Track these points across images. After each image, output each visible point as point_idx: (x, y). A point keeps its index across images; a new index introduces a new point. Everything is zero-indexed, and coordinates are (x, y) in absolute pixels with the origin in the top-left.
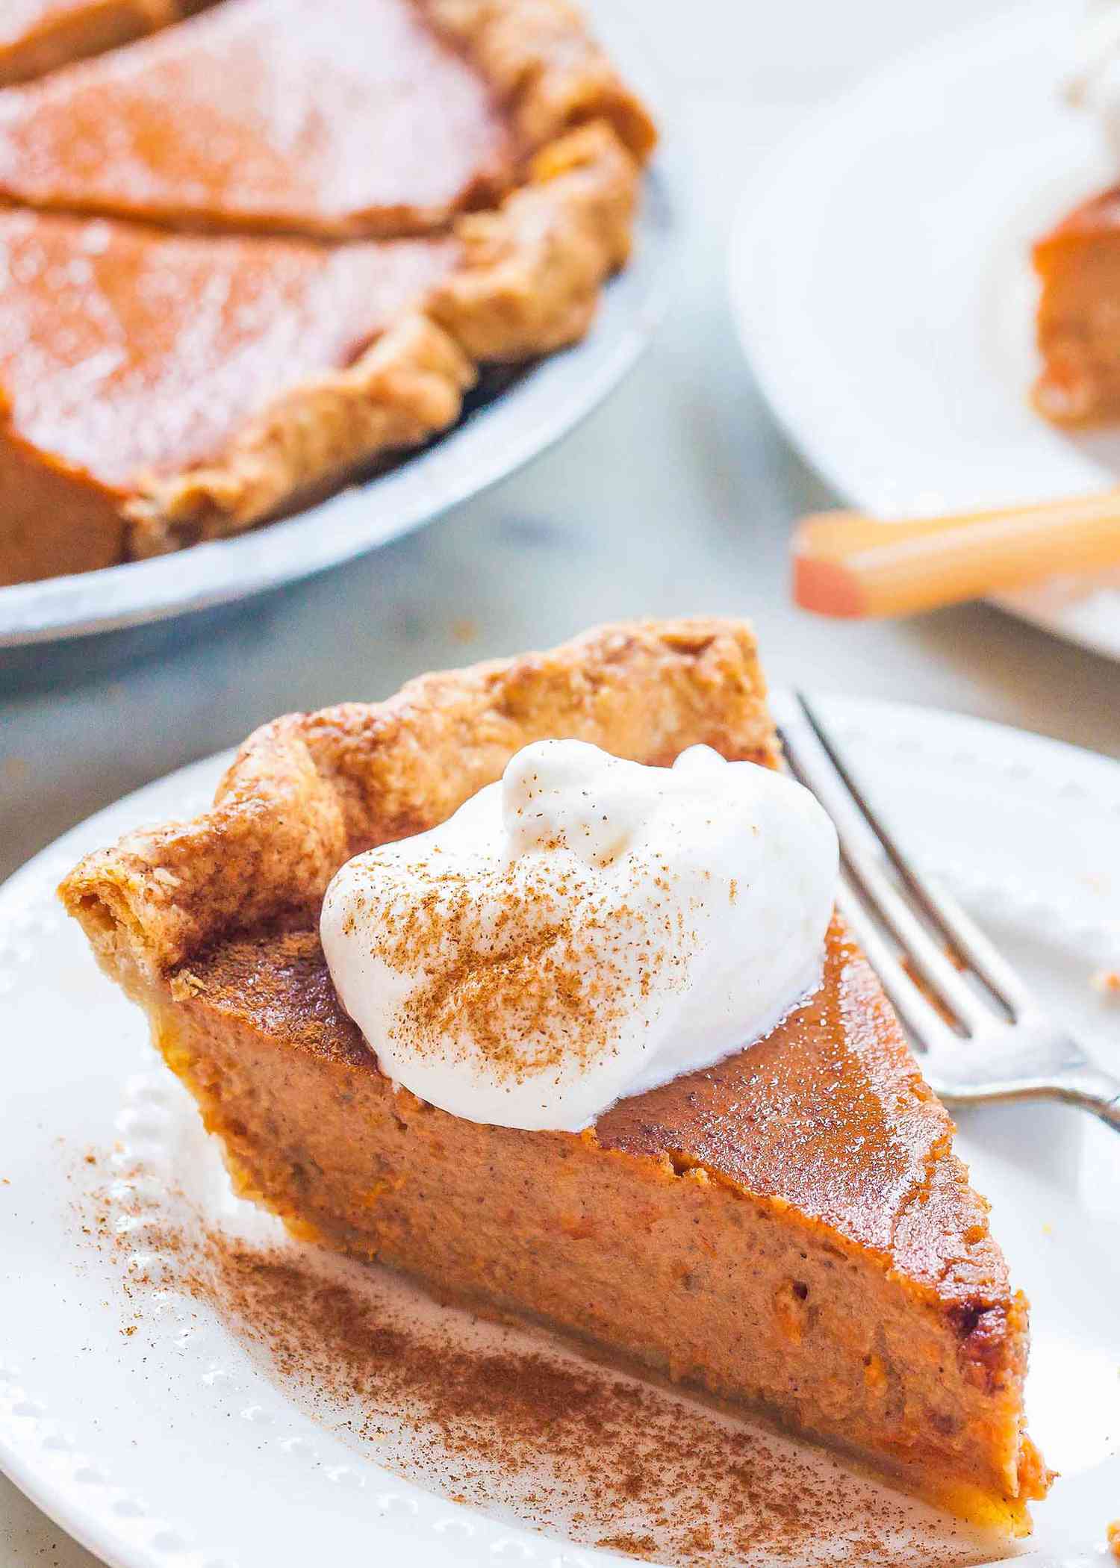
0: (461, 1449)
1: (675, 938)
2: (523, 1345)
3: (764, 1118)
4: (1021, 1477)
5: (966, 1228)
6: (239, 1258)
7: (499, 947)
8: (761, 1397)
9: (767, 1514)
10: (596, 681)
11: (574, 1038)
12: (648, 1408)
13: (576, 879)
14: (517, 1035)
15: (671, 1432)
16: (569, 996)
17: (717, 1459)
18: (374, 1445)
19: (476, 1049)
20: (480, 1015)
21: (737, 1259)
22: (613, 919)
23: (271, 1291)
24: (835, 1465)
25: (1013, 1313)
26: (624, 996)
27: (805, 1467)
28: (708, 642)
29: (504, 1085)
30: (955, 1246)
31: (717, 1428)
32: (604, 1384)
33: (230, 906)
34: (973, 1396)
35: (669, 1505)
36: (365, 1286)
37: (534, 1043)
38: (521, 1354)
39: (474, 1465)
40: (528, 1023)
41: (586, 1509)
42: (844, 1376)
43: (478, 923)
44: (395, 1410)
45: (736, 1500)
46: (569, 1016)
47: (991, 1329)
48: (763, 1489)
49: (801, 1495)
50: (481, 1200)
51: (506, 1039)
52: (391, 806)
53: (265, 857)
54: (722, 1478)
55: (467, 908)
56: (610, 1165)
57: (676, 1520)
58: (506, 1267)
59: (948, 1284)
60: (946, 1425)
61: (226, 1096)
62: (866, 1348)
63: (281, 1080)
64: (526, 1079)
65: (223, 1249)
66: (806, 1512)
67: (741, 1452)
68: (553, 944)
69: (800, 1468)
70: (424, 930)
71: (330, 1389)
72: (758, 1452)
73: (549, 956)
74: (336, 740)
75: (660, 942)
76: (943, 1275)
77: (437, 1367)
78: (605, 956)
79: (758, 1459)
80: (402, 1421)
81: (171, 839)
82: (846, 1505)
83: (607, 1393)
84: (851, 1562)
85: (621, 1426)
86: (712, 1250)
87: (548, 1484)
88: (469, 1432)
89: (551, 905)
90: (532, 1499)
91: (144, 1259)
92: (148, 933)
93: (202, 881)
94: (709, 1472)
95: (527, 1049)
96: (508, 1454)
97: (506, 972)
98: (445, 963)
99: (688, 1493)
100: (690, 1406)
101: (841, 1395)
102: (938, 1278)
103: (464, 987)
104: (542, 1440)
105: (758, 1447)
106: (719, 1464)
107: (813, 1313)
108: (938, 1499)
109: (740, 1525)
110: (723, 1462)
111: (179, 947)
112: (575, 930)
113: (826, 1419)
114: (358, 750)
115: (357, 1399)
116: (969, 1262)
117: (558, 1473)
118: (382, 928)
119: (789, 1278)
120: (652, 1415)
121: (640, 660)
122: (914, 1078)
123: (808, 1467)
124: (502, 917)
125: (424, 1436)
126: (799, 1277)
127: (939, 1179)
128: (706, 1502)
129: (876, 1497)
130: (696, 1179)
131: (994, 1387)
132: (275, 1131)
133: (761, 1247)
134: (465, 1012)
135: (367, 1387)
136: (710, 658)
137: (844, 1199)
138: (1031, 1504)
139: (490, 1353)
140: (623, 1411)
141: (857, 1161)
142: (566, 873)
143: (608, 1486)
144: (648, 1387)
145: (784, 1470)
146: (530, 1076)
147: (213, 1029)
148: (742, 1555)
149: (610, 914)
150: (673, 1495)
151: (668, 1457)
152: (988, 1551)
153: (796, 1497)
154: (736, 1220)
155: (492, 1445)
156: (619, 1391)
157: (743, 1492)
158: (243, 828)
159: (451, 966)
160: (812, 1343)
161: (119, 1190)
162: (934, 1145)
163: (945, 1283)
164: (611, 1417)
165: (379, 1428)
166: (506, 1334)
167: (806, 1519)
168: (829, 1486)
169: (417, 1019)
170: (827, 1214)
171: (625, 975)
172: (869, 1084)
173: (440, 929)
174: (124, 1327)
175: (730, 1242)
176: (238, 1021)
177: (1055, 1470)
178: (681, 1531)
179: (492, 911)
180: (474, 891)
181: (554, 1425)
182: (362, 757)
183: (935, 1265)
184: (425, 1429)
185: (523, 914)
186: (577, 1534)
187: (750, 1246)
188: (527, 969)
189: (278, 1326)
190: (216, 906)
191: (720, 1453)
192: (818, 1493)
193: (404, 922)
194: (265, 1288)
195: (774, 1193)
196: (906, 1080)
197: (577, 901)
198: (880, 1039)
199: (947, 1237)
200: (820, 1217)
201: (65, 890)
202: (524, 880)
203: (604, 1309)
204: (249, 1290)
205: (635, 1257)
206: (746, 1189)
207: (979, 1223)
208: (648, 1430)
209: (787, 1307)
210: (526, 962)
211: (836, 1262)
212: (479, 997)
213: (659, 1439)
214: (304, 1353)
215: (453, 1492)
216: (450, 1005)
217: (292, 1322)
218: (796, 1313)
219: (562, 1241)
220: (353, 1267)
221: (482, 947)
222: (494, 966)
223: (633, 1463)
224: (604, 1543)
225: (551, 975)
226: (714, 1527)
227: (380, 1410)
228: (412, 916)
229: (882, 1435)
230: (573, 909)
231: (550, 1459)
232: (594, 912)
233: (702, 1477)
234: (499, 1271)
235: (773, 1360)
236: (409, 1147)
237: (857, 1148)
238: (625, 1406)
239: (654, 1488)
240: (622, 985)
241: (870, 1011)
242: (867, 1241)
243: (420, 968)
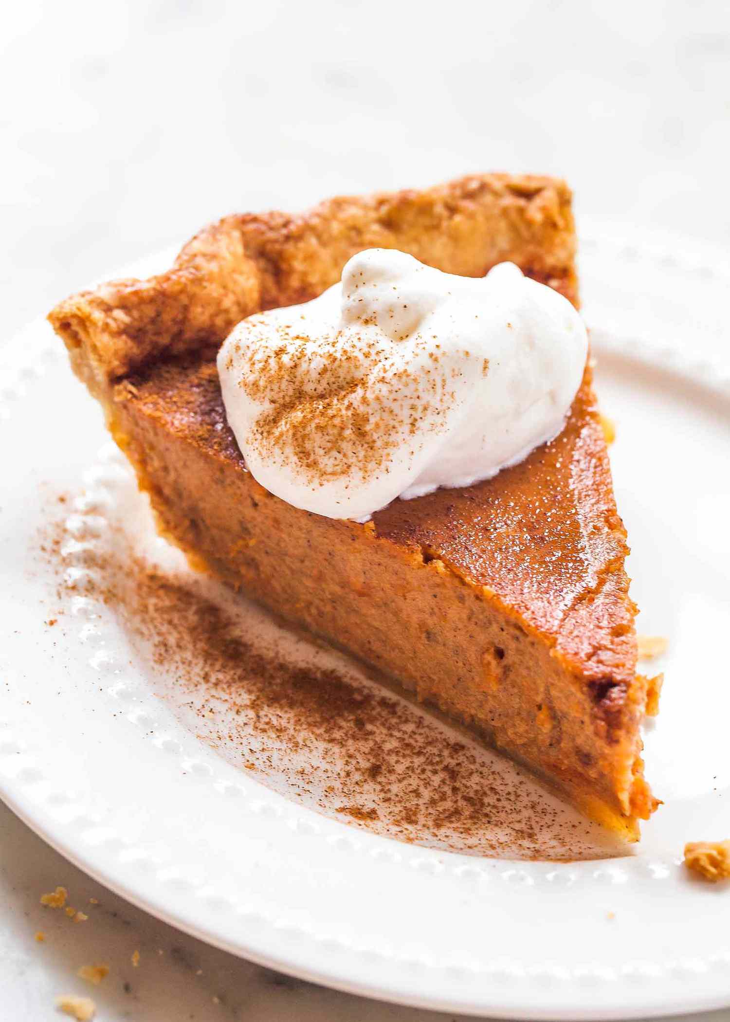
0: (264, 731)
1: (438, 397)
2: (328, 661)
3: (495, 529)
4: (632, 802)
5: (614, 625)
6: (152, 578)
7: (320, 389)
8: (473, 720)
9: (461, 803)
10: (452, 210)
11: (360, 459)
12: (400, 717)
13: (379, 347)
14: (322, 452)
15: (410, 736)
16: (360, 429)
17: (438, 759)
18: (205, 720)
19: (295, 459)
20: (299, 437)
21: (460, 626)
22: (396, 378)
23: (167, 603)
24: (518, 774)
25: (631, 691)
26: (397, 432)
27: (496, 773)
28: (538, 191)
29: (312, 486)
30: (603, 637)
31: (444, 737)
32: (374, 696)
33: (165, 340)
34: (600, 744)
35: (395, 788)
36: (231, 609)
37: (332, 460)
38: (324, 668)
39: (269, 743)
40: (329, 445)
41: (337, 785)
42: (524, 714)
43: (308, 371)
44: (227, 697)
45: (443, 790)
46: (358, 442)
47: (615, 699)
48: (464, 784)
49: (488, 792)
50: (302, 561)
51: (314, 454)
52: (295, 282)
53: (192, 309)
54: (437, 773)
55: (303, 359)
56: (382, 550)
57: (397, 799)
58: (317, 608)
59: (592, 664)
60: (586, 759)
61: (150, 469)
62: (539, 699)
63: (181, 463)
64: (325, 483)
65: (142, 568)
66: (489, 805)
67: (455, 756)
68: (354, 392)
69: (493, 773)
70: (272, 372)
71: (187, 677)
72: (467, 757)
73: (350, 400)
74: (263, 233)
75: (426, 397)
76: (589, 657)
77: (264, 669)
78: (387, 403)
79: (466, 763)
80: (230, 706)
81: (129, 290)
82: (518, 803)
83: (373, 703)
84: (510, 845)
85: (377, 727)
86: (444, 617)
87: (315, 763)
88: (272, 719)
89: (358, 364)
90: (302, 773)
91: (76, 573)
92: (102, 353)
93: (146, 320)
94: (430, 768)
95: (327, 462)
96: (295, 738)
97: (321, 407)
98: (284, 397)
99: (411, 781)
100: (429, 719)
101: (522, 728)
102: (585, 659)
103: (293, 415)
104: (318, 731)
105: (468, 754)
106: (438, 763)
107: (507, 669)
108: (581, 807)
109: (440, 809)
110: (441, 762)
111: (124, 364)
112: (370, 384)
113: (512, 742)
114: (275, 241)
115: (203, 686)
116: (610, 649)
117: (325, 756)
118: (247, 367)
119: (493, 643)
120: (401, 722)
121: (488, 199)
122: (610, 513)
123: (498, 773)
124: (323, 369)
125: (241, 719)
126: (498, 644)
127: (608, 587)
128: (422, 789)
129: (541, 800)
130: (436, 567)
131: (612, 741)
132: (180, 495)
133: (476, 620)
134: (291, 432)
135: (213, 679)
136: (538, 202)
137: (534, 594)
138: (641, 822)
139: (302, 665)
140: (382, 717)
141: (551, 568)
142: (372, 342)
143: (357, 769)
144: (403, 702)
145: (481, 773)
146: (328, 481)
147: (141, 423)
148: (435, 831)
149: (395, 374)
150: (400, 781)
151: (403, 754)
152: (608, 850)
153: (485, 794)
154: (461, 599)
155: (285, 731)
156: (383, 702)
157: (449, 785)
158: (177, 288)
159: (287, 399)
160: (505, 689)
161: (74, 523)
162: (610, 563)
163: (590, 662)
164: (372, 720)
165: (212, 709)
166: (317, 653)
167: (487, 810)
168: (510, 789)
169: (262, 433)
170: (518, 604)
171: (400, 418)
172: (577, 513)
173: (283, 373)
174: (48, 620)
175: (456, 613)
176: (154, 420)
177: (660, 799)
178: (399, 808)
179: (318, 364)
180: (310, 348)
181: (332, 721)
182: (277, 247)
183: (586, 649)
184: (243, 714)
185: (337, 368)
186: (325, 802)
187: (469, 619)
188: (334, 407)
189: (165, 628)
190: (154, 338)
191: (440, 755)
192: (500, 792)
193: (261, 365)
194: (162, 600)
195: (486, 584)
196: (604, 513)
197: (376, 362)
198: (594, 482)
199: (599, 630)
200: (513, 605)
201: (51, 317)
202: (343, 345)
203: (376, 646)
204: (152, 601)
205: (396, 614)
206: (468, 579)
207: (625, 622)
208: (396, 733)
209: (489, 663)
210: (335, 402)
211: (522, 638)
212: (301, 423)
213: (401, 740)
214: (177, 650)
215: (248, 761)
216: (283, 426)
217: (175, 627)
218: (495, 667)
219: (351, 596)
220: (228, 594)
221: (309, 388)
222: (315, 402)
223: (379, 755)
224: (342, 810)
225: (350, 413)
226: (422, 807)
227: (217, 696)
228: (266, 361)
229: (545, 758)
230: (372, 368)
231: (322, 745)
232: (385, 371)
233: (423, 771)
234: (314, 611)
235: (480, 697)
236: (259, 519)
237: (554, 559)
238: (384, 713)
239: (388, 775)
240: (397, 424)
241: (594, 461)
242: (541, 627)
243: (266, 399)
